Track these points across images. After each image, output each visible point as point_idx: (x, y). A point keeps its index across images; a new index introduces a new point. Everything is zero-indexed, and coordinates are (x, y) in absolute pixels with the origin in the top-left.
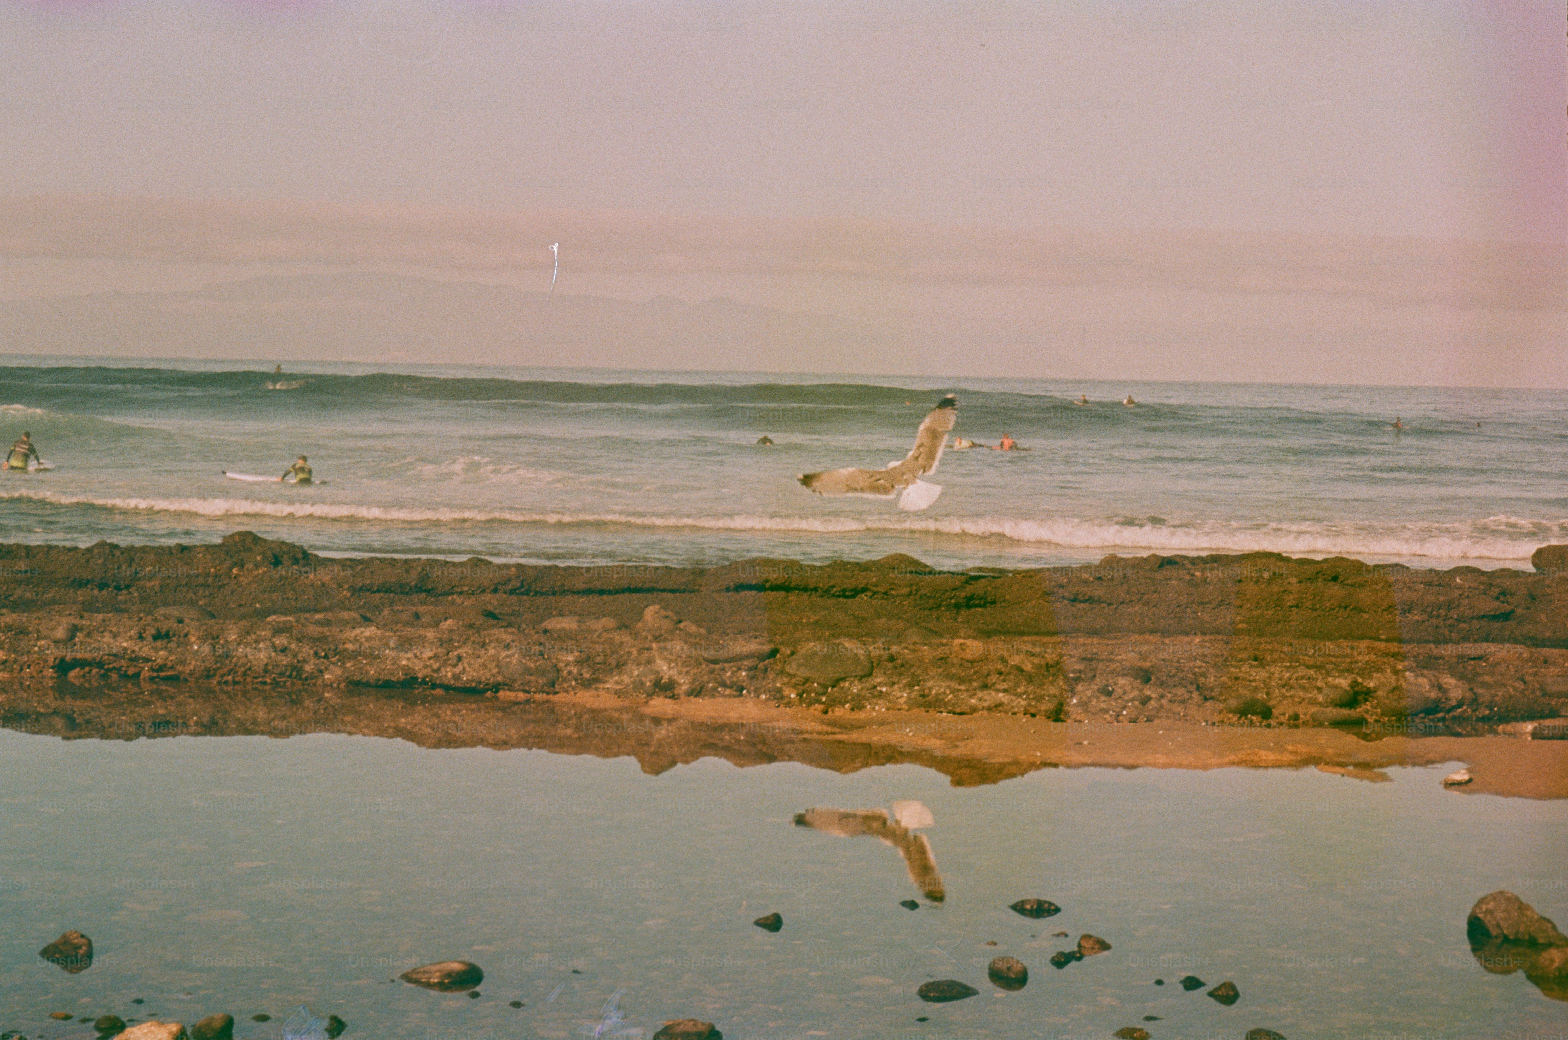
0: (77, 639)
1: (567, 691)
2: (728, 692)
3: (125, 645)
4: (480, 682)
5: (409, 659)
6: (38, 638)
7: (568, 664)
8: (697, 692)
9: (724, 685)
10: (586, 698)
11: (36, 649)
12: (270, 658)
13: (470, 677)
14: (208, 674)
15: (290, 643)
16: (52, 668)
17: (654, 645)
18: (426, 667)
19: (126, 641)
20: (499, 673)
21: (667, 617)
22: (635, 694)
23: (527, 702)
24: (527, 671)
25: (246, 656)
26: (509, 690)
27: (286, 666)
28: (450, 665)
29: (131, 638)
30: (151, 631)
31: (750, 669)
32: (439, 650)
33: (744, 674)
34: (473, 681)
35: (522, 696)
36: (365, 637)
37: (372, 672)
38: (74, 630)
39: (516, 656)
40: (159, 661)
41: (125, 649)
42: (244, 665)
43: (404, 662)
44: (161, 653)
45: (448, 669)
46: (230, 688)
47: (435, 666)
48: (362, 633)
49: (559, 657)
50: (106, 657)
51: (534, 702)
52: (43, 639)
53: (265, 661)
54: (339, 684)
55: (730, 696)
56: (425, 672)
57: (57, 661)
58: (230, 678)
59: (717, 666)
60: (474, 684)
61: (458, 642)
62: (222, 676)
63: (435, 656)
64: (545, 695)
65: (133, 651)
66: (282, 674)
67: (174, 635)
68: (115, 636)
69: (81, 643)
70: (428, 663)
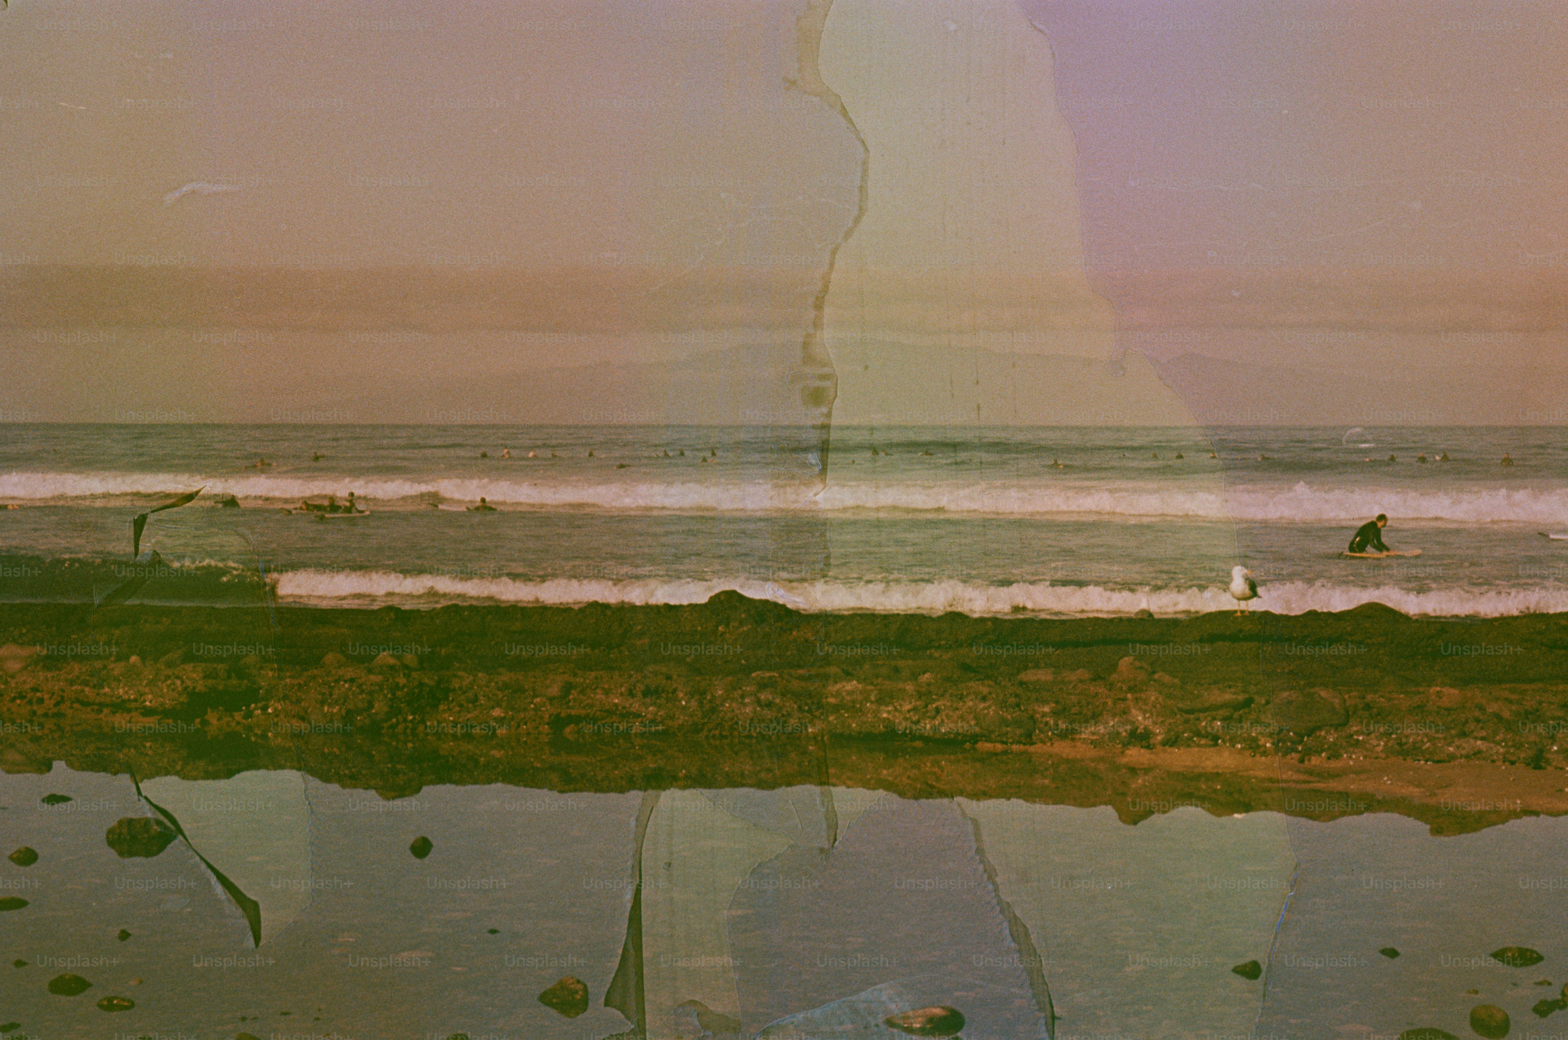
0: (571, 696)
1: (1044, 743)
2: (1203, 742)
3: (616, 701)
4: (958, 734)
5: (889, 712)
6: (535, 696)
7: (1044, 715)
8: (1172, 742)
9: (1198, 734)
10: (1061, 748)
11: (532, 706)
12: (755, 712)
13: (948, 729)
15: (774, 699)
17: (1129, 696)
18: (906, 719)
19: (617, 698)
20: (976, 724)
21: (1141, 668)
22: (1111, 744)
23: (1005, 752)
24: (1004, 722)
26: (987, 741)
28: (929, 717)
30: (641, 687)
31: (1224, 719)
32: (918, 703)
33: (1219, 723)
34: (951, 732)
35: (999, 747)
38: (568, 688)
39: (993, 708)
40: (649, 716)
43: (885, 715)
44: (651, 708)
46: (718, 743)
47: (915, 718)
48: (844, 687)
49: (1036, 708)
50: (599, 713)
51: (1012, 752)
55: (1206, 746)
57: (553, 717)
58: (717, 732)
59: (1192, 716)
60: (952, 736)
61: (936, 695)
62: (710, 731)
63: (915, 709)
64: (1021, 746)
67: (663, 692)
68: (607, 692)
69: (575, 700)
70: (908, 716)
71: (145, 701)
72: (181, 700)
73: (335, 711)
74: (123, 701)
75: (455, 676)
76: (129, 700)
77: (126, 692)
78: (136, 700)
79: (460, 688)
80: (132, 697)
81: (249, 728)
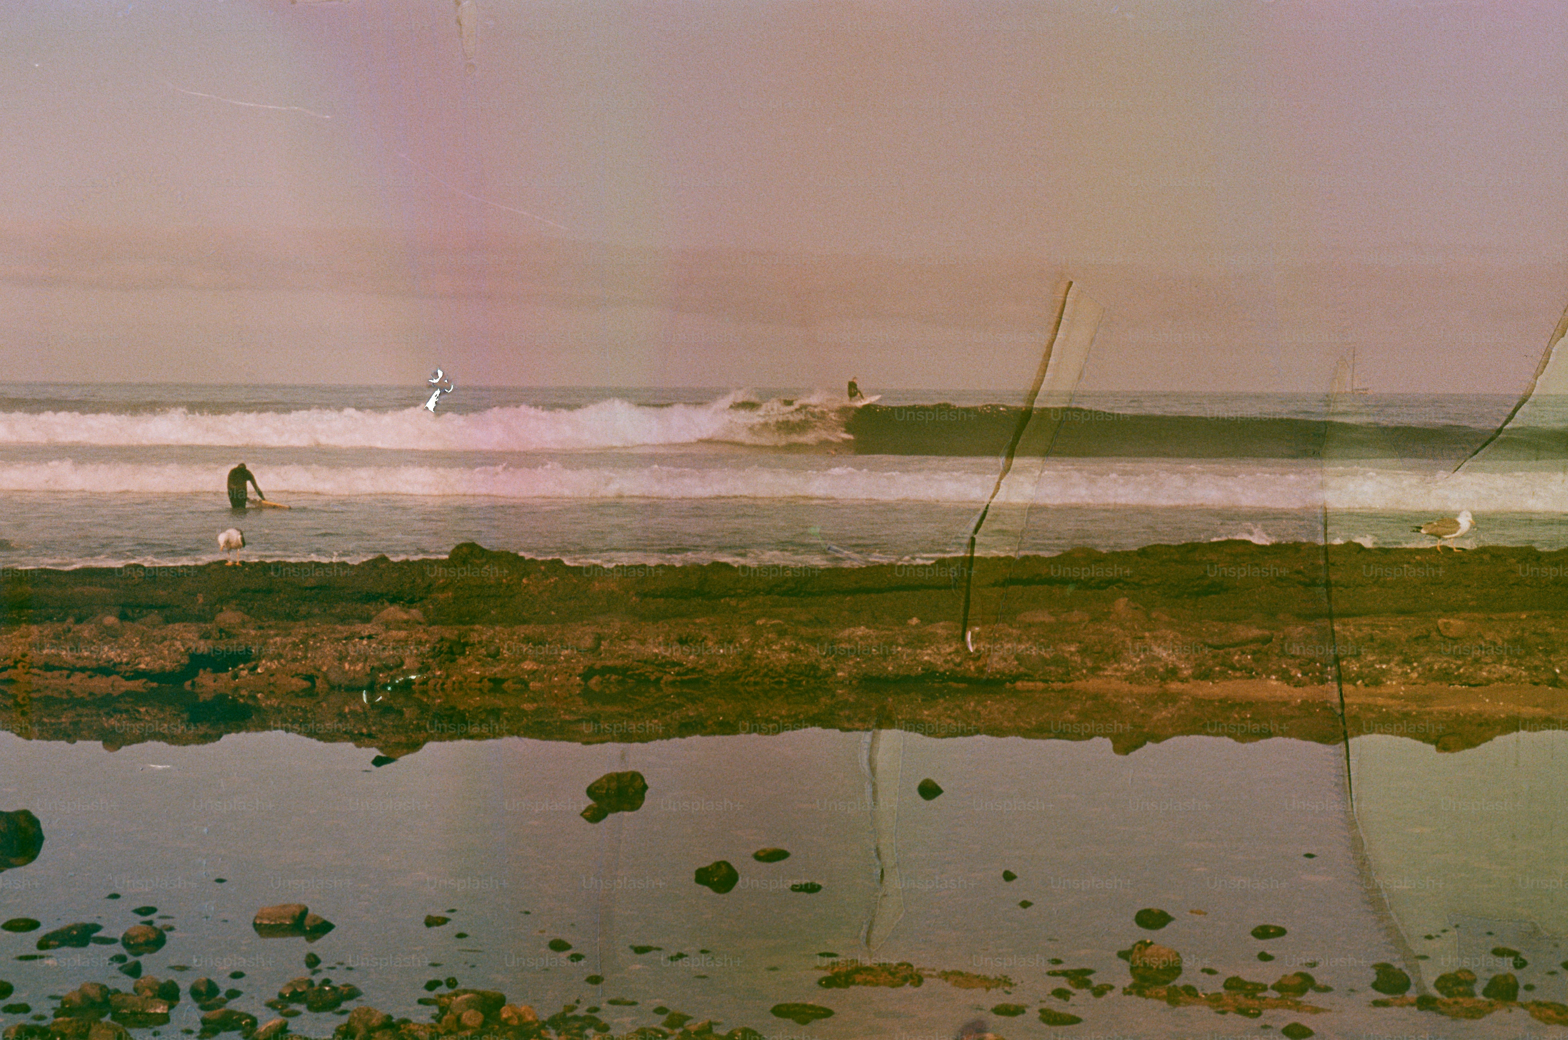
0: (602, 648)
1: (1080, 680)
2: (1238, 674)
3: (656, 651)
4: (1004, 674)
5: (930, 655)
6: (562, 648)
7: (1072, 654)
8: (1204, 675)
9: (1234, 668)
10: (1093, 684)
11: (562, 658)
12: (790, 658)
13: (993, 670)
14: (735, 677)
15: (798, 644)
16: (579, 676)
17: (1147, 634)
18: (946, 662)
19: (655, 647)
20: (1020, 664)
21: (1136, 608)
22: (1148, 680)
23: (1045, 690)
24: (1045, 662)
25: (768, 658)
26: (1028, 680)
27: (806, 666)
28: (973, 659)
29: (660, 644)
30: (673, 637)
31: (1254, 653)
32: (959, 646)
33: (1249, 657)
34: (998, 673)
35: (1041, 685)
36: (858, 636)
37: (890, 668)
38: (599, 639)
39: (1035, 648)
40: (690, 664)
41: (656, 655)
42: (767, 666)
43: (926, 658)
44: (690, 657)
45: (971, 663)
46: (752, 689)
47: (958, 660)
48: (853, 632)
49: (1064, 648)
50: (635, 663)
51: (1053, 690)
52: (567, 648)
53: (787, 661)
54: (850, 681)
55: (1241, 678)
56: (947, 666)
57: (586, 669)
58: (752, 679)
59: (1222, 652)
60: (998, 676)
62: (746, 678)
63: (957, 652)
64: (1061, 684)
65: (664, 657)
66: (801, 674)
67: (691, 641)
68: (643, 642)
69: (605, 650)
70: (949, 658)
71: (139, 663)
72: (182, 661)
73: (358, 668)
74: (115, 665)
75: (472, 630)
76: (121, 663)
77: (119, 655)
78: (127, 664)
79: (480, 642)
80: (125, 660)
81: (236, 689)
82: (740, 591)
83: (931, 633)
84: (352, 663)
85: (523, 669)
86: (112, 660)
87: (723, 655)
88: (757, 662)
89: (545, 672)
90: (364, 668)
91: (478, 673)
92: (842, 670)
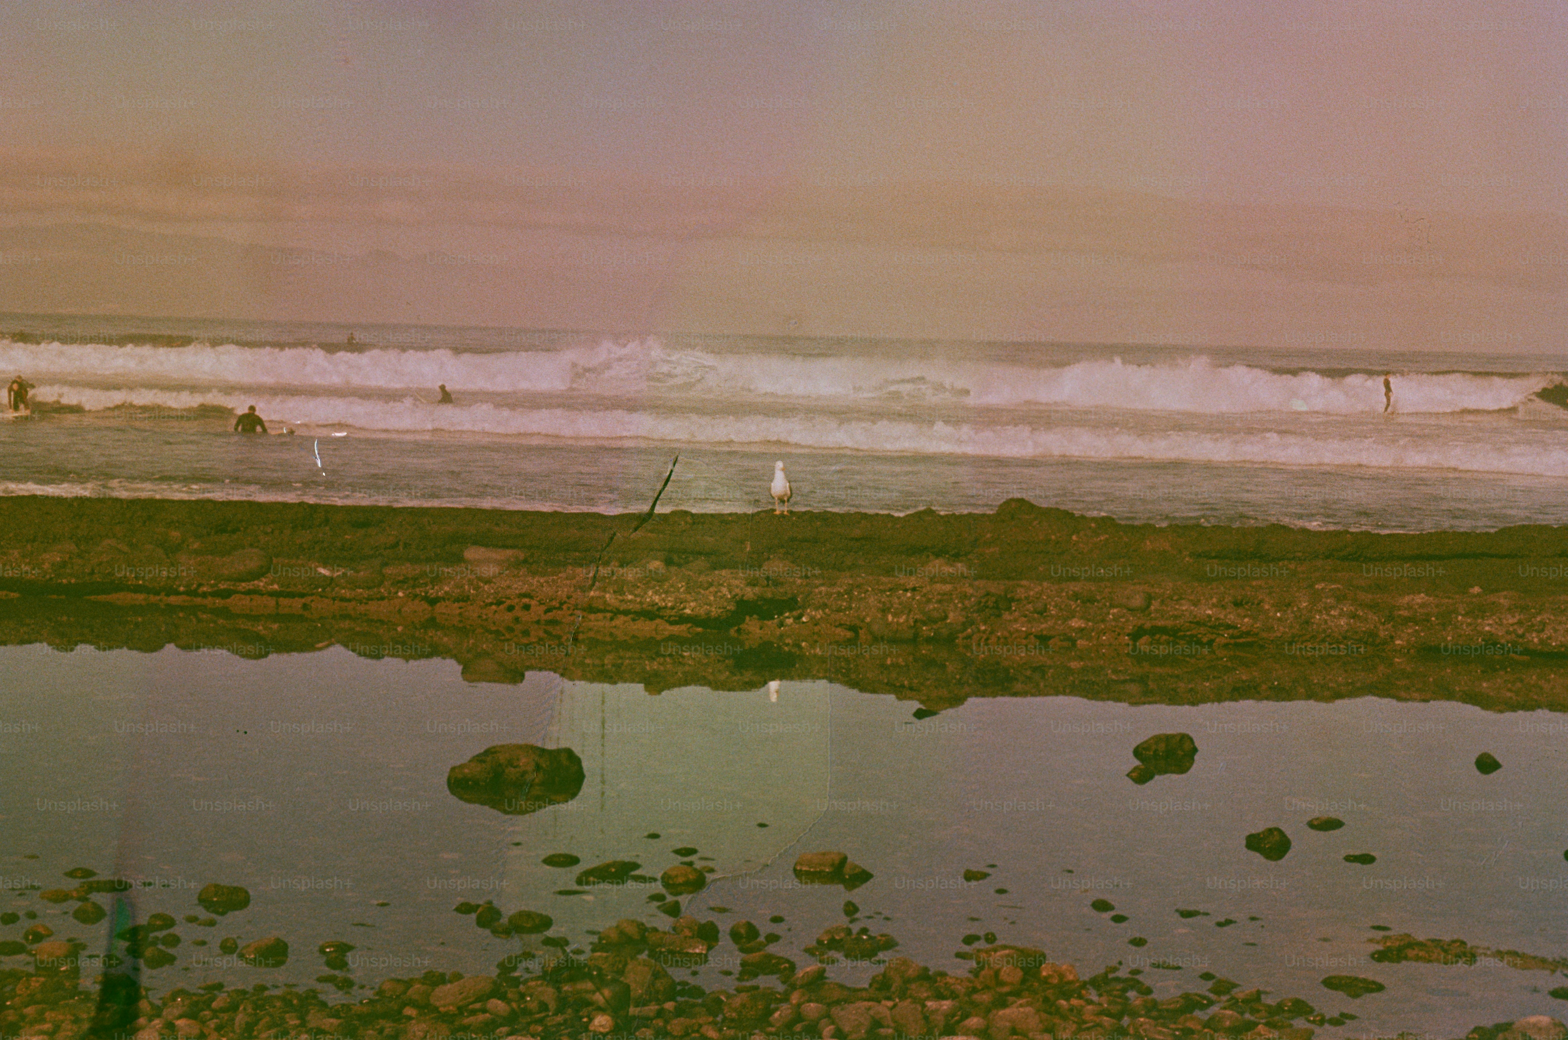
16: (1128, 635)
27: (1365, 632)
29: (1214, 605)
36: (1418, 604)
41: (1209, 616)
42: (1324, 631)
45: (1534, 635)
52: (1116, 607)
53: (1346, 627)
54: (1408, 650)
56: (1509, 637)
65: (1218, 619)
66: (1360, 640)
82: (1300, 554)
83: (1494, 603)
84: (895, 615)
85: (1070, 627)
86: (657, 604)
87: (1279, 619)
88: (1315, 626)
89: (1093, 630)
90: (907, 621)
91: (1024, 629)
92: (1401, 638)
